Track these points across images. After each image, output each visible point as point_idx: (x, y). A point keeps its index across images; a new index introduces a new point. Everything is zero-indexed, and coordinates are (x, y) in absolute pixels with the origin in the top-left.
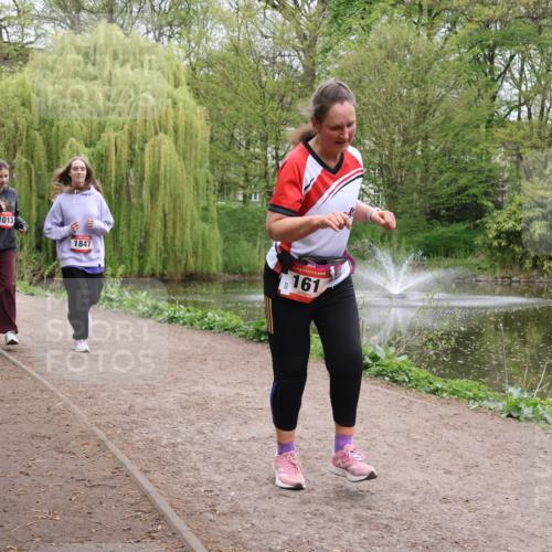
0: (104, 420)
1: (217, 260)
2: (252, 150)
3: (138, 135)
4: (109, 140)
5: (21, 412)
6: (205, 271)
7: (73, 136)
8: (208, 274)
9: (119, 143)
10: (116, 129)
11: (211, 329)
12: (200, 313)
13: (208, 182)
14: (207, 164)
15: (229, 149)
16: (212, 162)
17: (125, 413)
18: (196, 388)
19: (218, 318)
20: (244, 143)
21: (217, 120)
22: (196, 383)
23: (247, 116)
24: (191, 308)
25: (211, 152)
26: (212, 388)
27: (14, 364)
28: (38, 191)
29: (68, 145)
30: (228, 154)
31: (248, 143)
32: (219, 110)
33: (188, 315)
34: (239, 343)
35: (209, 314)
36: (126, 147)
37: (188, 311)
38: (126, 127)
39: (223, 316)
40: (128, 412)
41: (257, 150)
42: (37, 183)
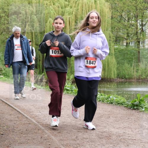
0: (65, 143)
1: (114, 72)
2: (130, 22)
3: (79, 17)
4: (66, 19)
5: (30, 138)
6: (109, 78)
7: (50, 17)
8: (110, 79)
9: (70, 20)
10: (69, 14)
11: (112, 103)
12: (106, 96)
13: (110, 37)
14: (110, 29)
15: (120, 22)
16: (112, 28)
17: (74, 140)
18: (105, 130)
19: (115, 99)
20: (127, 19)
21: (115, 9)
22: (105, 127)
23: (128, 6)
24: (103, 94)
25: (112, 23)
26: (112, 130)
27: (26, 118)
28: (36, 42)
29: (48, 22)
30: (119, 24)
31: (129, 19)
32: (116, 4)
33: (101, 97)
34: (124, 110)
35: (111, 97)
36: (74, 22)
37: (102, 95)
38: (74, 13)
39: (117, 97)
40: (76, 139)
41: (133, 22)
42: (35, 39)
